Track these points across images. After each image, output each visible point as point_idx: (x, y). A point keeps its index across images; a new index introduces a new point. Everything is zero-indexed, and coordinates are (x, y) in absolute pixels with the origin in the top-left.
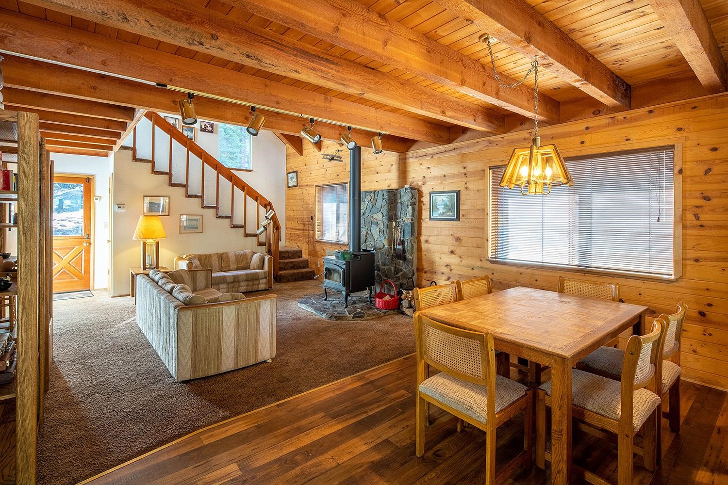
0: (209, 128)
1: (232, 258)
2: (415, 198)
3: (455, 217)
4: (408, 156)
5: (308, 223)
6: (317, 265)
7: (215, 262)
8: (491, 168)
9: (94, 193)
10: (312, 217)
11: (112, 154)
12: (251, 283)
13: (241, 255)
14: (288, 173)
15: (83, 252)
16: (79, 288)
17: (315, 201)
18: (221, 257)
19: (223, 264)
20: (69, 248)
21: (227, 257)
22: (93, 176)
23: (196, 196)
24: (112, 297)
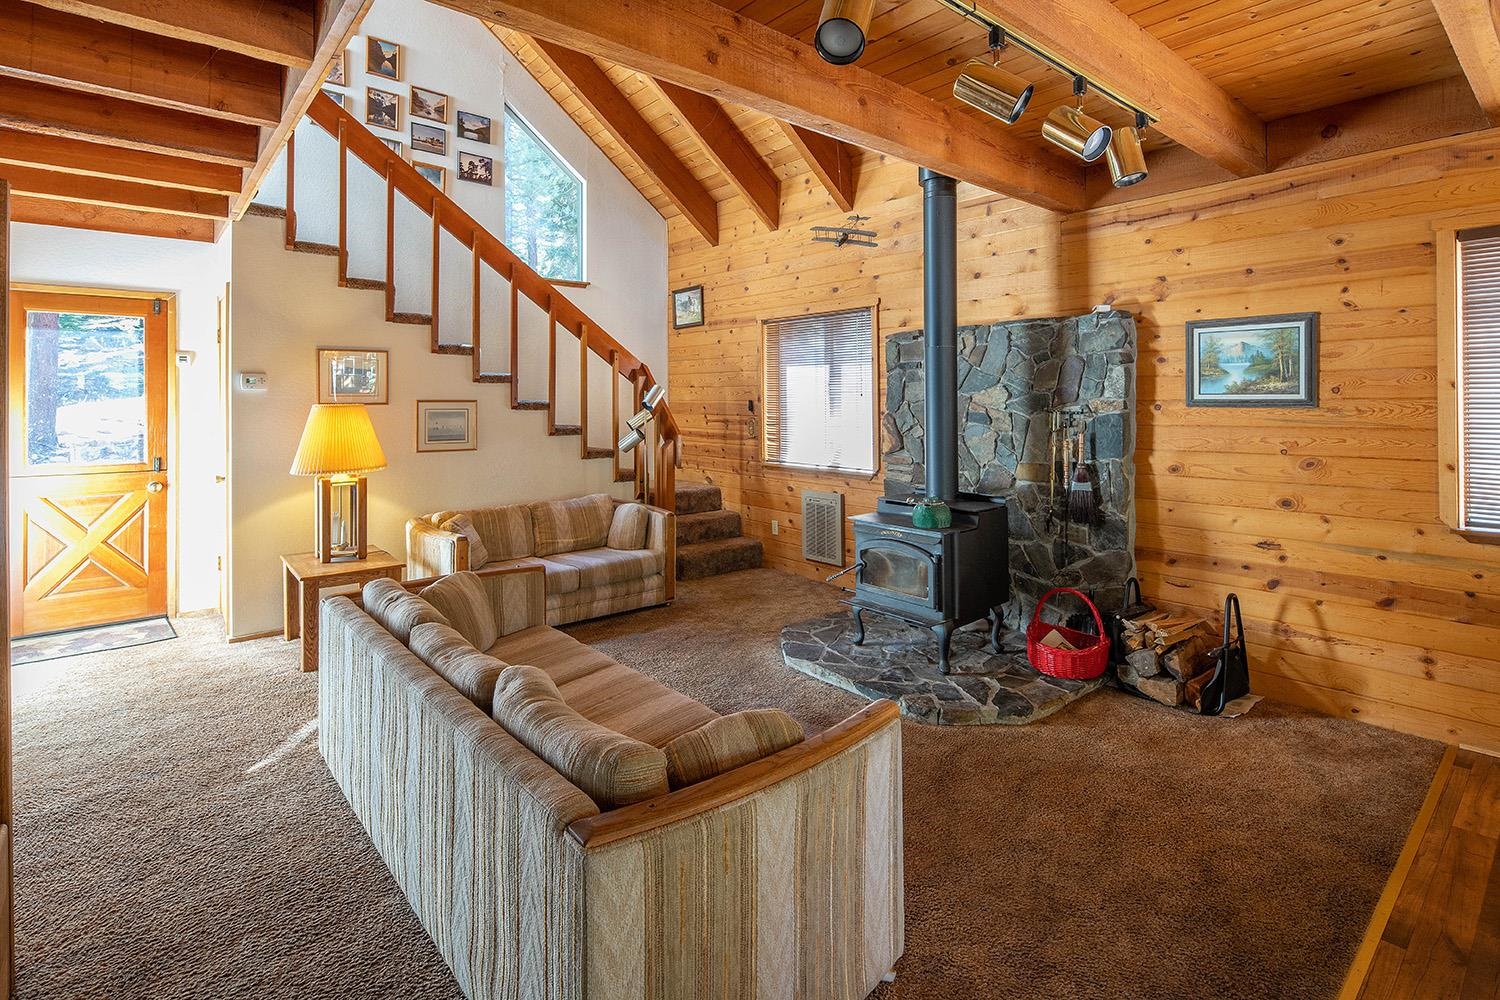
0: (481, 172)
1: (562, 517)
2: (1130, 343)
3: (1302, 396)
4: (1093, 221)
5: (738, 418)
6: (768, 527)
7: (517, 530)
8: (1459, 235)
9: (176, 342)
10: (751, 402)
11: (226, 229)
12: (622, 590)
13: (581, 509)
14: (675, 292)
15: (146, 509)
16: (135, 613)
17: (760, 361)
18: (534, 516)
19: (538, 535)
20: (104, 500)
21: (549, 514)
22: (173, 295)
23: (458, 350)
24: (232, 641)
